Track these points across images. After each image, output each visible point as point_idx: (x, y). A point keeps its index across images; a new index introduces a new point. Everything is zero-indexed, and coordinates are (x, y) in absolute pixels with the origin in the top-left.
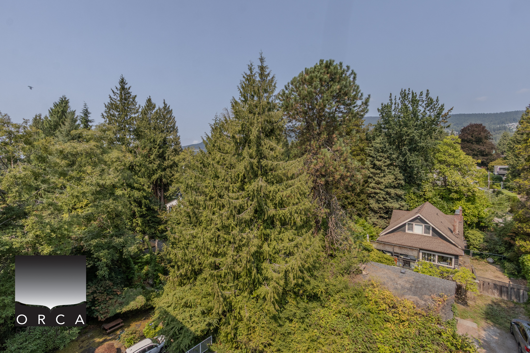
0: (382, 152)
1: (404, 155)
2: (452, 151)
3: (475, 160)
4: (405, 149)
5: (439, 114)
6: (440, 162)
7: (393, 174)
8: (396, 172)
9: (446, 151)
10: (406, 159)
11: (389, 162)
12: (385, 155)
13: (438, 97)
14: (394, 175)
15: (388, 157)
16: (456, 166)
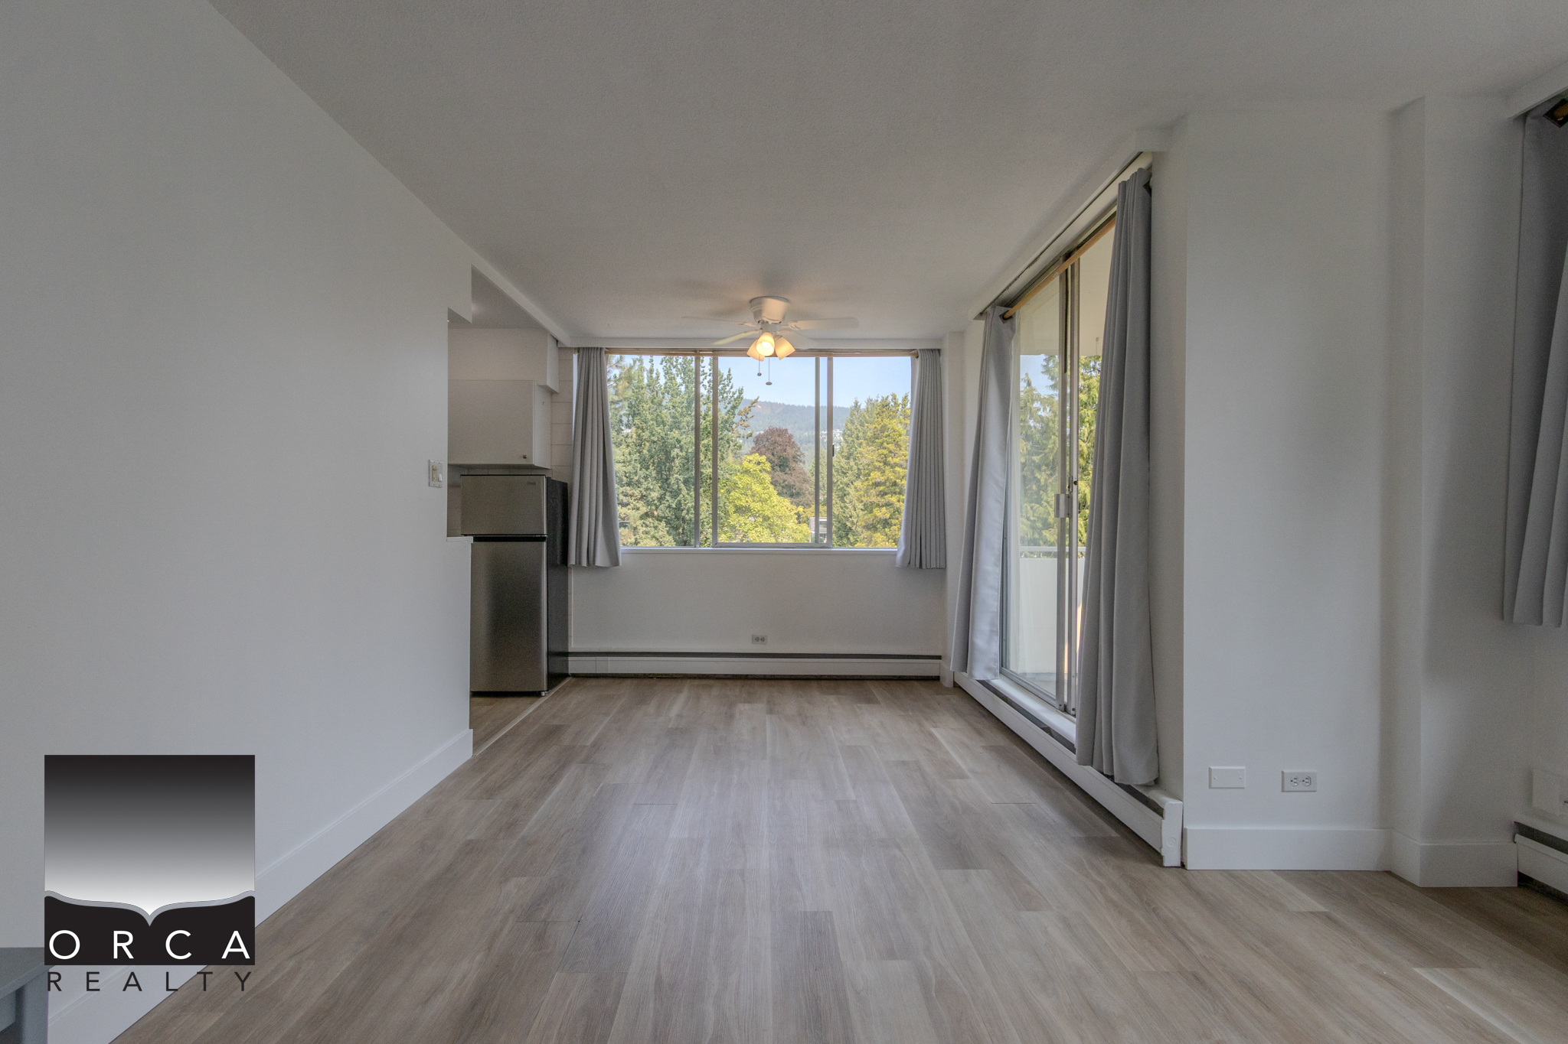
0: (629, 484)
1: (676, 494)
2: (757, 488)
3: (794, 507)
4: (677, 479)
5: (734, 407)
6: (739, 510)
7: (654, 537)
8: (660, 533)
9: (747, 487)
10: (679, 503)
11: (644, 509)
12: (637, 492)
13: (729, 371)
14: (657, 539)
15: (643, 497)
16: (766, 518)
